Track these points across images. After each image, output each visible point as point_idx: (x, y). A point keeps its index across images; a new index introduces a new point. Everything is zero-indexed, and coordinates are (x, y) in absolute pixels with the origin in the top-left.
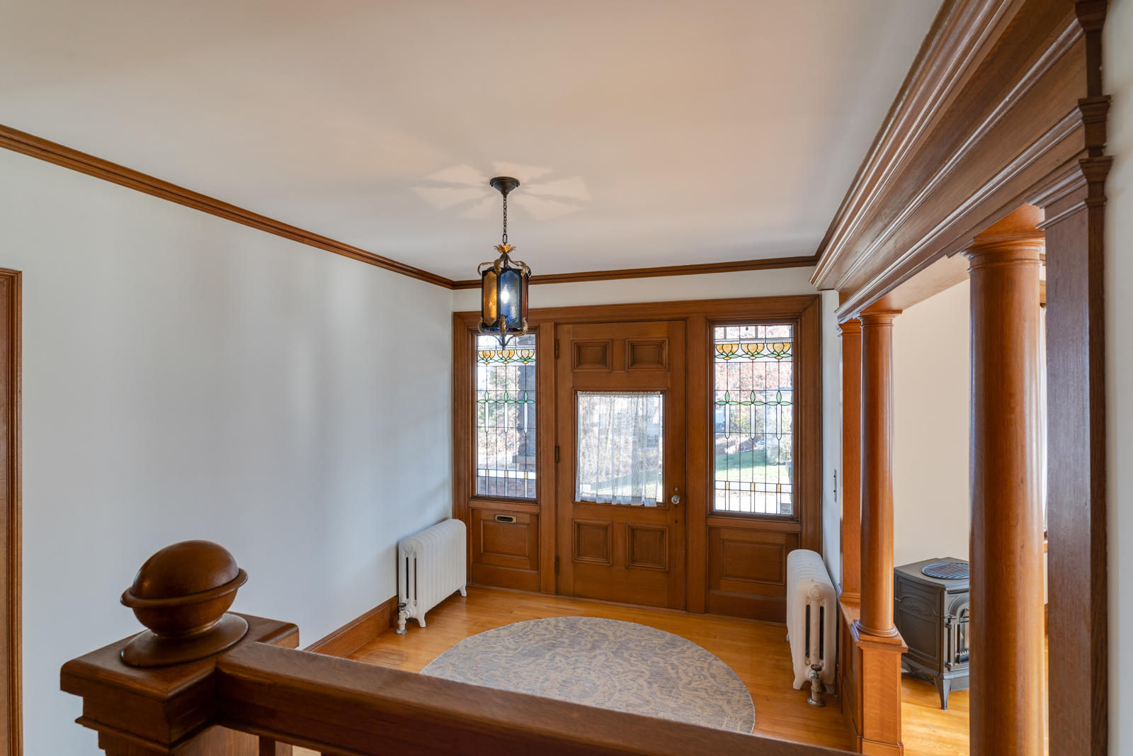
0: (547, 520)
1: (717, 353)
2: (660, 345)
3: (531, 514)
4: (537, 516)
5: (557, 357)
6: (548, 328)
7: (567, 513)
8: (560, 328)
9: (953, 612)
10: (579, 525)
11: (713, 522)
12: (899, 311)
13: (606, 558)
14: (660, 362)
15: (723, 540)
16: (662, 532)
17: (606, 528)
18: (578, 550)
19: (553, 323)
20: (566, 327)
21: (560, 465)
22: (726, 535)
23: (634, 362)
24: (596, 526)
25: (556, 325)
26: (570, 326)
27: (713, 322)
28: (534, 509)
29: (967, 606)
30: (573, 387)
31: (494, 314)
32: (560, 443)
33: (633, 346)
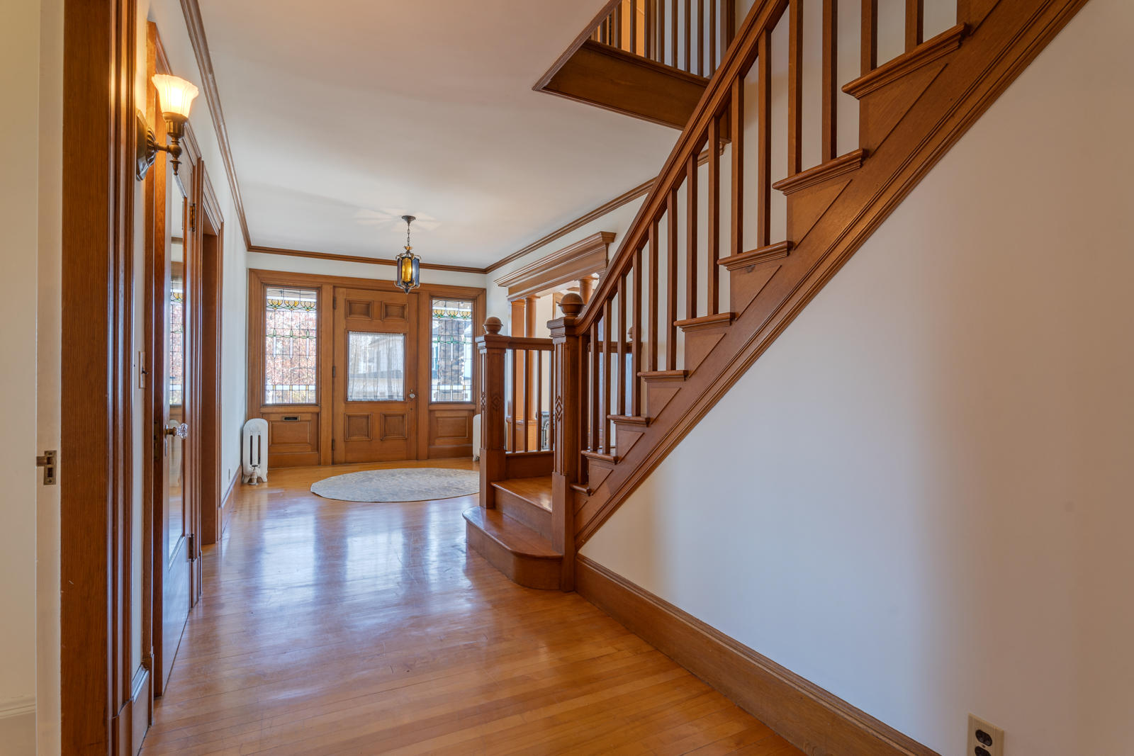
0: (325, 416)
1: (433, 314)
2: (403, 307)
3: (312, 413)
4: (318, 414)
5: (334, 308)
6: (327, 290)
7: (341, 408)
8: (337, 289)
9: (544, 424)
10: (349, 417)
11: (432, 407)
12: (539, 297)
13: (368, 436)
14: (403, 316)
15: (437, 418)
16: (403, 416)
17: (367, 417)
18: (348, 434)
19: (332, 286)
20: (341, 290)
21: (336, 379)
22: (438, 414)
23: (387, 315)
24: (361, 416)
25: (334, 287)
26: (345, 289)
27: (432, 297)
28: (316, 410)
29: (548, 422)
30: (346, 328)
31: (409, 277)
32: (336, 365)
33: (386, 306)
